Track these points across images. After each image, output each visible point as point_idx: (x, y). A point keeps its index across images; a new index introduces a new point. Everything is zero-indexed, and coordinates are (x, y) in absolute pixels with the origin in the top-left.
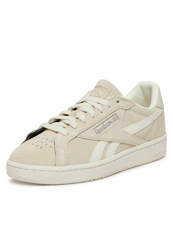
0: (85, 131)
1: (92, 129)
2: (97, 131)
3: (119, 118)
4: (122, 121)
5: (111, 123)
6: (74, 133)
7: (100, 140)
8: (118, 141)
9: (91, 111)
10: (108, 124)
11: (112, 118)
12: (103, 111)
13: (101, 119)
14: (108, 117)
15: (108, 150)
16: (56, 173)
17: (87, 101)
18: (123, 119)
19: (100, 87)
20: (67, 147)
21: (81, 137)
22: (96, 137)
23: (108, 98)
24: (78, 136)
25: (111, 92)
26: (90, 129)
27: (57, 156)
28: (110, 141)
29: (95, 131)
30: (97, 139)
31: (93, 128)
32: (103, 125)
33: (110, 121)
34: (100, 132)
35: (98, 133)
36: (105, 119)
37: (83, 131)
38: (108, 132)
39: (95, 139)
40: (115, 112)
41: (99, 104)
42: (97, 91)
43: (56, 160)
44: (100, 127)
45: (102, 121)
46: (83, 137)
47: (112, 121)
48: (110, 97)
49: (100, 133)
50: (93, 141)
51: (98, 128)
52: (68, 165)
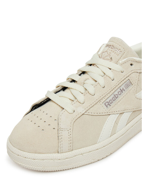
0: (93, 106)
1: (101, 103)
2: (107, 104)
3: (133, 84)
4: (136, 86)
5: (123, 91)
6: (81, 110)
7: (110, 114)
8: (130, 110)
9: (101, 81)
10: (120, 93)
11: (124, 85)
12: (115, 79)
13: (112, 88)
14: (120, 85)
15: (119, 123)
16: (58, 161)
17: (98, 66)
18: (136, 84)
19: (113, 47)
20: (72, 129)
21: (89, 114)
22: (106, 112)
23: (120, 62)
24: (85, 113)
25: (124, 53)
26: (99, 103)
27: (59, 142)
28: (121, 112)
29: (105, 104)
30: (107, 114)
31: (102, 101)
32: (114, 95)
33: (122, 89)
34: (110, 104)
35: (109, 106)
36: (117, 88)
37: (91, 106)
38: (119, 103)
39: (104, 114)
40: (128, 77)
41: (110, 69)
42: (109, 52)
43: (59, 147)
44: (111, 98)
45: (114, 91)
46: (91, 114)
47: (124, 89)
48: (123, 60)
49: (110, 106)
50: (102, 116)
51: (108, 100)
52: (72, 150)
